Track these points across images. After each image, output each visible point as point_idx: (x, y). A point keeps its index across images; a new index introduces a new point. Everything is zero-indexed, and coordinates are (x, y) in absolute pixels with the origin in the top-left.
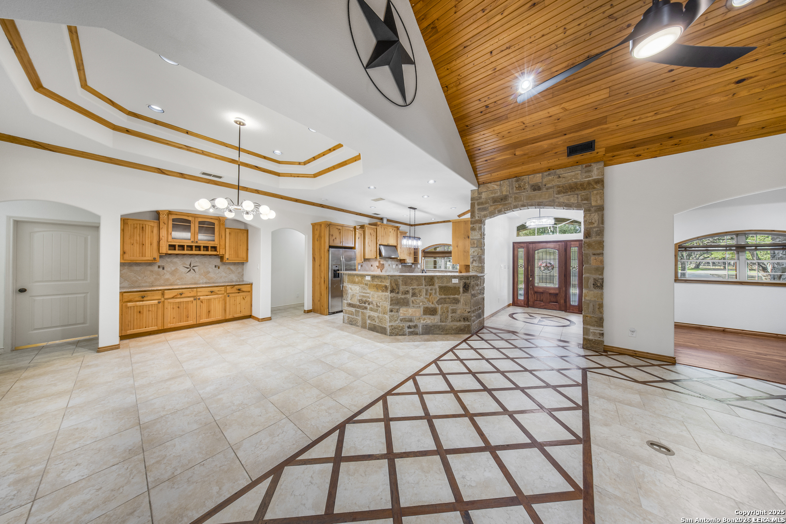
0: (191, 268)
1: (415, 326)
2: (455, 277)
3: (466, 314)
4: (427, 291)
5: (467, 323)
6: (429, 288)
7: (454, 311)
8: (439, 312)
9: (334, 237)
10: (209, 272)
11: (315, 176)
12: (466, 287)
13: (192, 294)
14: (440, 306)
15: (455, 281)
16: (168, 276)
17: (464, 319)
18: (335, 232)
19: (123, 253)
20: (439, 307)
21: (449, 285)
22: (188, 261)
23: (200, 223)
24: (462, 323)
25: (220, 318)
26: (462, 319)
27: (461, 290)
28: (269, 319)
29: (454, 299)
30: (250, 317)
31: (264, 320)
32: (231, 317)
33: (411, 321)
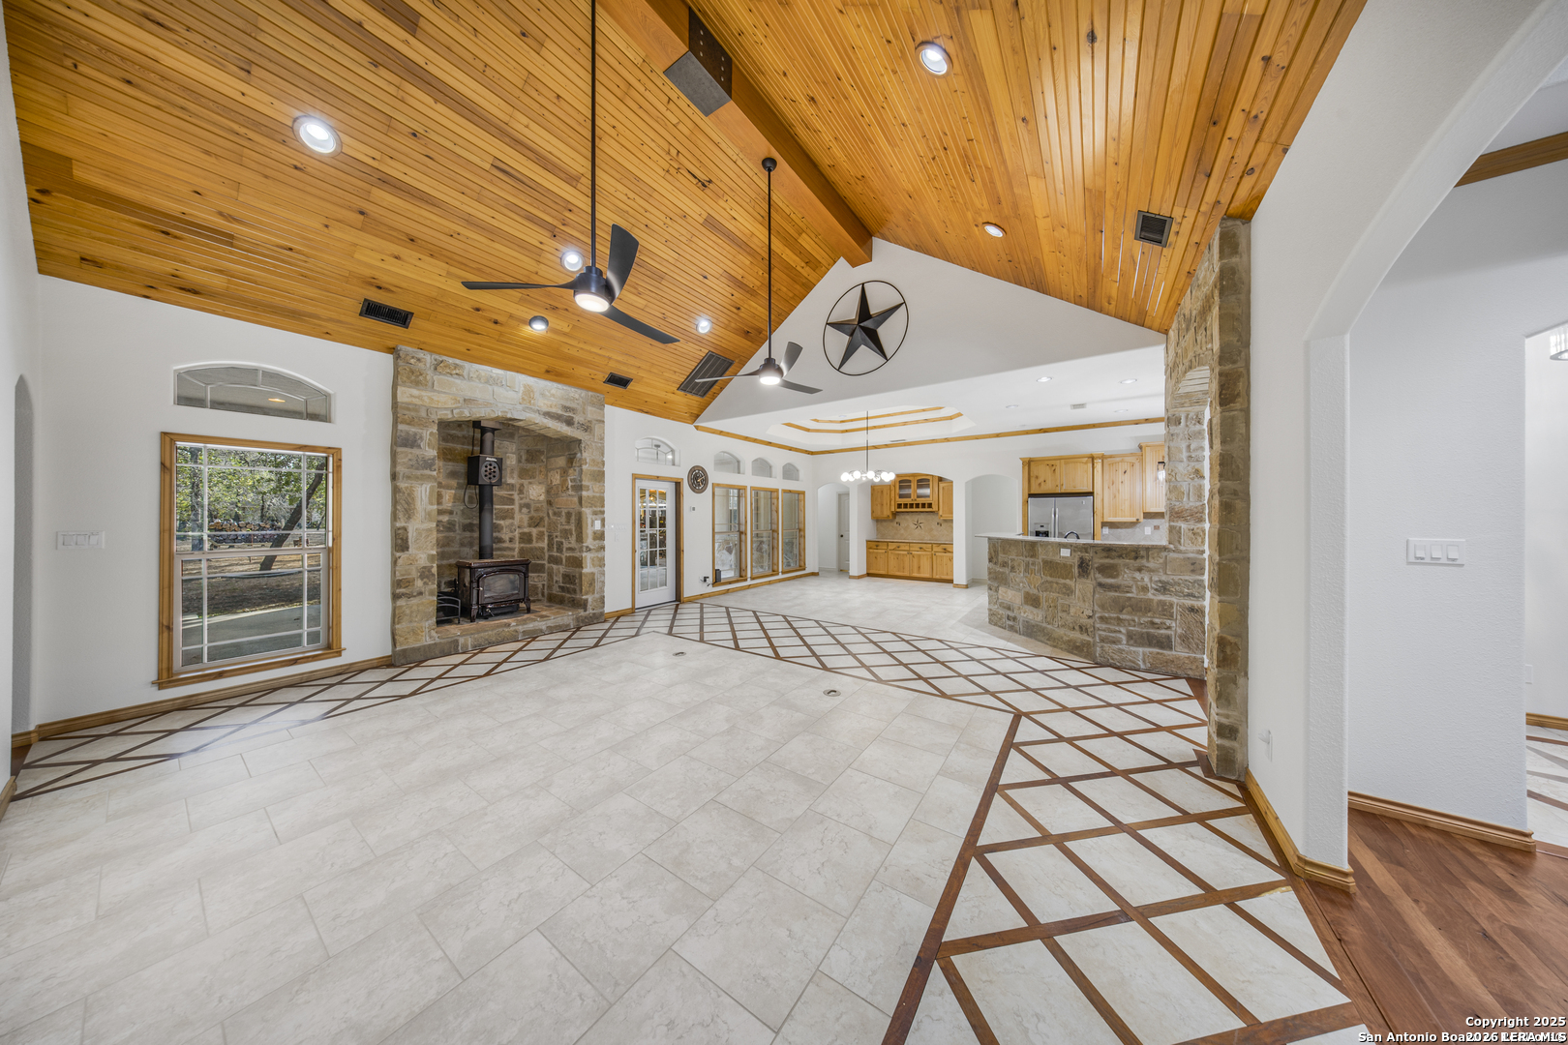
0: (918, 525)
1: (1014, 619)
2: (1065, 546)
3: (1085, 621)
4: (1027, 565)
5: (1085, 637)
6: (1031, 560)
7: (1066, 611)
8: (1044, 604)
9: (1041, 480)
10: (932, 530)
11: (951, 418)
12: (1084, 567)
13: (907, 548)
14: (1045, 594)
15: (1065, 553)
16: (902, 531)
17: (1081, 627)
18: (1043, 472)
19: (873, 512)
20: (1043, 595)
21: (1056, 559)
22: (916, 517)
23: (919, 481)
24: (1076, 635)
25: (927, 575)
26: (1077, 628)
27: (1076, 570)
28: (967, 587)
29: (1065, 585)
30: (951, 581)
31: (957, 586)
32: (938, 577)
33: (1009, 609)
